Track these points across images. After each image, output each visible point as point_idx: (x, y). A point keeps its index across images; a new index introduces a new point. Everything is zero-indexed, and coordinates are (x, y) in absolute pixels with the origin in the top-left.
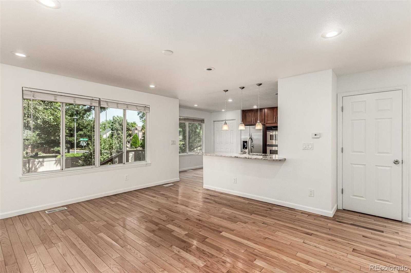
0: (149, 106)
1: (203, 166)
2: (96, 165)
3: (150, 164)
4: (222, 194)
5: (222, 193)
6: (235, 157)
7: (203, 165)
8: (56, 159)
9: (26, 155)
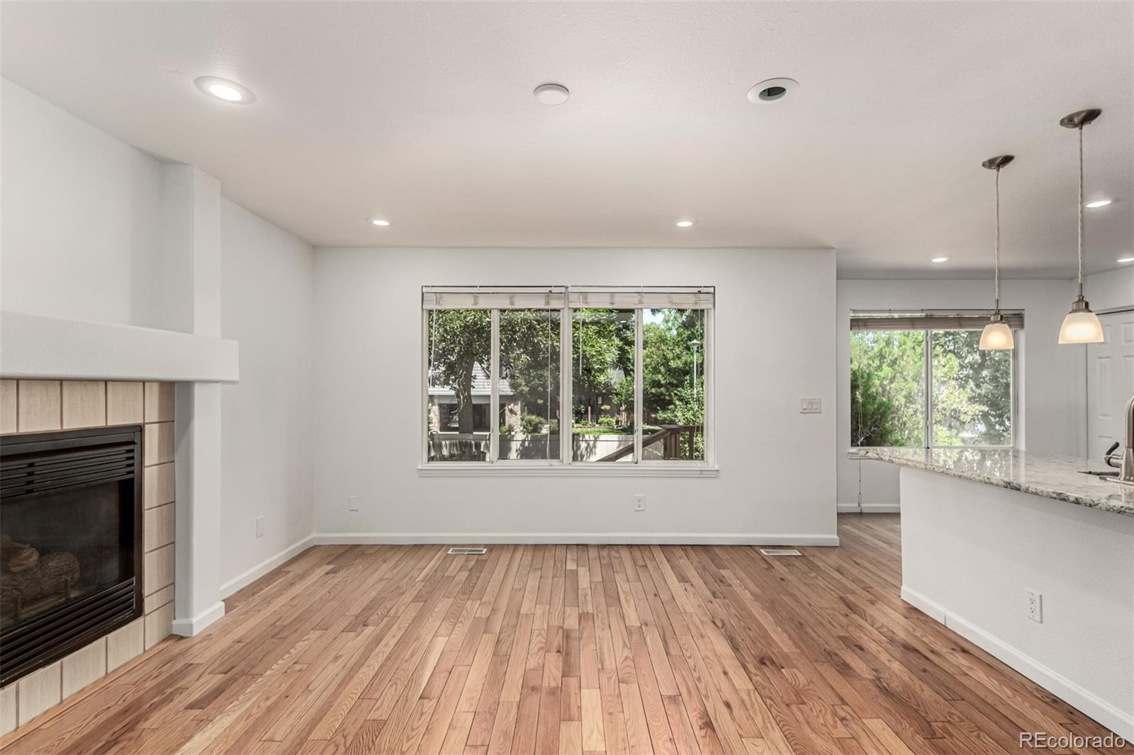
0: (711, 290)
1: (899, 508)
2: (563, 459)
3: (716, 473)
4: (964, 651)
5: (964, 648)
6: (1008, 485)
7: (898, 502)
8: (619, 438)
9: (615, 426)
